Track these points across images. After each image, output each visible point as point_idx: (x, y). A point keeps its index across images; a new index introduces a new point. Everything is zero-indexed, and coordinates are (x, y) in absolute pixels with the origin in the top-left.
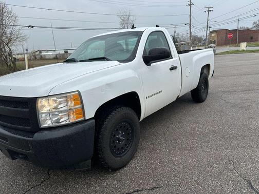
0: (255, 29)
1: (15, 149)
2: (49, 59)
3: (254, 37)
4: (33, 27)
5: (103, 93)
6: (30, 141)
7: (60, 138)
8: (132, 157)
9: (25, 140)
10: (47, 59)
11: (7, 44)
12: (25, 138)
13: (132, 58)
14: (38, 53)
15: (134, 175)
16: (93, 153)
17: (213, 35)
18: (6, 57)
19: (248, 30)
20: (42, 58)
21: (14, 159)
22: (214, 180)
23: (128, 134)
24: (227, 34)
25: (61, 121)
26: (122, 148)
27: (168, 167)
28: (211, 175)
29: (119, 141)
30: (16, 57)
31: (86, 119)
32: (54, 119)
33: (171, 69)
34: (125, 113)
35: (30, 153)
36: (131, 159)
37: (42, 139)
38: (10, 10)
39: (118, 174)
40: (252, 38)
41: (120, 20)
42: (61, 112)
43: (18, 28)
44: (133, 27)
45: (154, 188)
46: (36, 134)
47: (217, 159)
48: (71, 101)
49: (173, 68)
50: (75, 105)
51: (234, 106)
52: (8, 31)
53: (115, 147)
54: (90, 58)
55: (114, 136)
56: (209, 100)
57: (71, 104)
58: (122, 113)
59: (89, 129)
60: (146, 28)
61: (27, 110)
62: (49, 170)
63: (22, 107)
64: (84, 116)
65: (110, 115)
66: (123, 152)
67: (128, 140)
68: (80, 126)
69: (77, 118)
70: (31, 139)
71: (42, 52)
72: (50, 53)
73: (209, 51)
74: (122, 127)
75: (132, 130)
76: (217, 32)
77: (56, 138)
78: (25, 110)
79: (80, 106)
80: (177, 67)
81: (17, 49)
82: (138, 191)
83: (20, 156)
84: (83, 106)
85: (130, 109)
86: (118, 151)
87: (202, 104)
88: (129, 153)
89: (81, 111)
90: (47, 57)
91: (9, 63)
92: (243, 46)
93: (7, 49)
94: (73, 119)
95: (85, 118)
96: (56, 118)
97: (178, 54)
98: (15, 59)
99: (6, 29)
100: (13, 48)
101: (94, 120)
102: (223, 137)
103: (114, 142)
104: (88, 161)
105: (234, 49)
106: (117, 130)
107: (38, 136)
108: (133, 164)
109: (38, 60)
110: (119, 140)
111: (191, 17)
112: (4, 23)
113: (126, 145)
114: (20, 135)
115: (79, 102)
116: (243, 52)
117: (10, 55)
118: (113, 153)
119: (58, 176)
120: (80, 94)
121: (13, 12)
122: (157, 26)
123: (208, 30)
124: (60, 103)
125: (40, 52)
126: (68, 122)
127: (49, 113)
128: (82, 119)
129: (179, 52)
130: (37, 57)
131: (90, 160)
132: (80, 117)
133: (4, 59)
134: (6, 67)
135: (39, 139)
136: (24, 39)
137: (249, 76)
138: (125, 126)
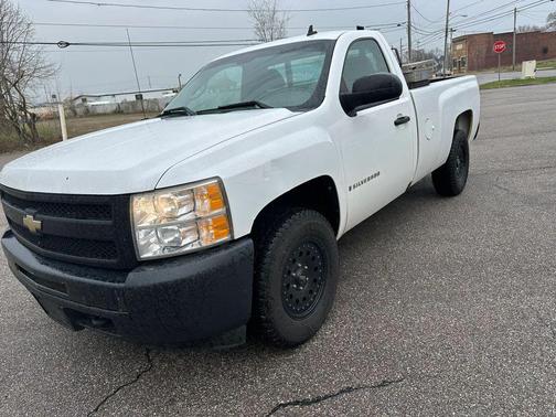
0: (551, 29)
1: (83, 307)
2: (105, 114)
3: (550, 49)
4: (68, 44)
5: (267, 179)
6: (118, 290)
7: (183, 281)
8: (324, 319)
9: (108, 287)
10: (99, 115)
11: (14, 85)
12: (107, 283)
13: (316, 100)
14: (79, 101)
15: (334, 356)
16: (250, 311)
17: (459, 47)
18: (14, 114)
19: (537, 34)
20: (89, 113)
21: (77, 328)
22: (513, 363)
23: (316, 269)
24: (489, 43)
25: (184, 243)
26: (304, 299)
27: (407, 337)
28: (505, 352)
29: (299, 285)
30: (36, 111)
31: (236, 238)
32: (166, 241)
33: (397, 124)
34: (310, 224)
35: (121, 315)
36: (323, 322)
37: (146, 283)
38: (15, 8)
39: (299, 355)
40: (545, 51)
41: (255, 22)
42: (183, 224)
43: (35, 48)
44: (311, 32)
45: (384, 384)
46: (131, 275)
47: (512, 317)
48: (203, 200)
49: (401, 121)
50: (213, 208)
51: (530, 201)
52: (15, 56)
53: (291, 296)
54: (221, 105)
55: (289, 272)
56: (470, 190)
57: (204, 206)
58: (304, 223)
59: (242, 259)
60: (340, 33)
61: (110, 222)
62: (148, 351)
63: (97, 217)
64: (231, 232)
65: (280, 229)
66: (307, 308)
67: (315, 281)
68: (223, 253)
69: (218, 236)
70: (122, 285)
71: (88, 99)
72: (105, 101)
73: (467, 81)
74: (304, 254)
75: (323, 259)
76: (468, 39)
77: (176, 281)
78: (103, 222)
79: (222, 210)
80: (409, 119)
81: (37, 95)
82: (349, 390)
83: (95, 322)
84: (228, 210)
85: (318, 214)
86: (296, 306)
87: (456, 198)
88: (319, 308)
89: (225, 221)
90: (100, 110)
91: (21, 126)
92: (529, 69)
93: (16, 96)
94: (208, 238)
95: (232, 236)
96: (171, 239)
97: (410, 88)
98: (34, 116)
99: (10, 52)
100: (28, 92)
101: (251, 241)
102: (518, 269)
103: (288, 286)
104: (239, 330)
105: (507, 76)
106: (294, 261)
107: (135, 279)
108: (328, 331)
109: (81, 117)
110: (297, 281)
111: (411, 8)
112: (5, 39)
113: (311, 292)
114: (94, 277)
115: (220, 201)
116: (529, 81)
117: (23, 108)
118: (287, 309)
119: (170, 362)
120: (220, 183)
121: (22, 14)
122: (359, 28)
123: (449, 36)
124: (180, 206)
125: (84, 100)
126: (196, 246)
127: (155, 227)
128: (226, 238)
129: (412, 85)
130: (78, 110)
131: (244, 327)
132: (223, 235)
133: (11, 118)
134: (15, 135)
135: (140, 284)
136: (49, 73)
137: (551, 135)
138: (308, 253)
